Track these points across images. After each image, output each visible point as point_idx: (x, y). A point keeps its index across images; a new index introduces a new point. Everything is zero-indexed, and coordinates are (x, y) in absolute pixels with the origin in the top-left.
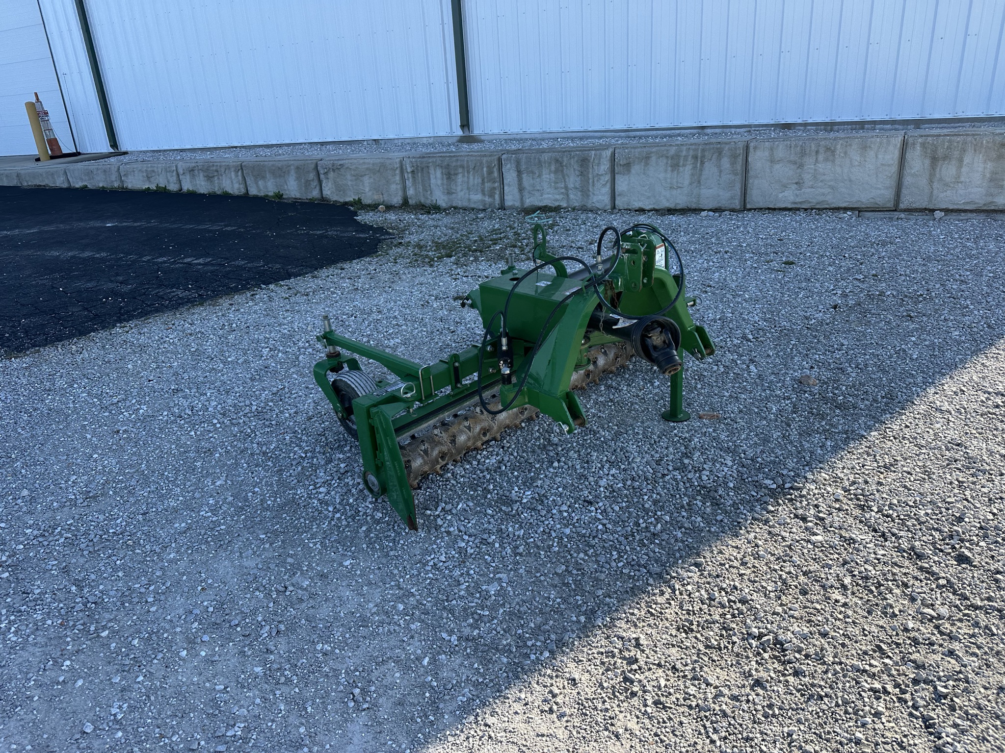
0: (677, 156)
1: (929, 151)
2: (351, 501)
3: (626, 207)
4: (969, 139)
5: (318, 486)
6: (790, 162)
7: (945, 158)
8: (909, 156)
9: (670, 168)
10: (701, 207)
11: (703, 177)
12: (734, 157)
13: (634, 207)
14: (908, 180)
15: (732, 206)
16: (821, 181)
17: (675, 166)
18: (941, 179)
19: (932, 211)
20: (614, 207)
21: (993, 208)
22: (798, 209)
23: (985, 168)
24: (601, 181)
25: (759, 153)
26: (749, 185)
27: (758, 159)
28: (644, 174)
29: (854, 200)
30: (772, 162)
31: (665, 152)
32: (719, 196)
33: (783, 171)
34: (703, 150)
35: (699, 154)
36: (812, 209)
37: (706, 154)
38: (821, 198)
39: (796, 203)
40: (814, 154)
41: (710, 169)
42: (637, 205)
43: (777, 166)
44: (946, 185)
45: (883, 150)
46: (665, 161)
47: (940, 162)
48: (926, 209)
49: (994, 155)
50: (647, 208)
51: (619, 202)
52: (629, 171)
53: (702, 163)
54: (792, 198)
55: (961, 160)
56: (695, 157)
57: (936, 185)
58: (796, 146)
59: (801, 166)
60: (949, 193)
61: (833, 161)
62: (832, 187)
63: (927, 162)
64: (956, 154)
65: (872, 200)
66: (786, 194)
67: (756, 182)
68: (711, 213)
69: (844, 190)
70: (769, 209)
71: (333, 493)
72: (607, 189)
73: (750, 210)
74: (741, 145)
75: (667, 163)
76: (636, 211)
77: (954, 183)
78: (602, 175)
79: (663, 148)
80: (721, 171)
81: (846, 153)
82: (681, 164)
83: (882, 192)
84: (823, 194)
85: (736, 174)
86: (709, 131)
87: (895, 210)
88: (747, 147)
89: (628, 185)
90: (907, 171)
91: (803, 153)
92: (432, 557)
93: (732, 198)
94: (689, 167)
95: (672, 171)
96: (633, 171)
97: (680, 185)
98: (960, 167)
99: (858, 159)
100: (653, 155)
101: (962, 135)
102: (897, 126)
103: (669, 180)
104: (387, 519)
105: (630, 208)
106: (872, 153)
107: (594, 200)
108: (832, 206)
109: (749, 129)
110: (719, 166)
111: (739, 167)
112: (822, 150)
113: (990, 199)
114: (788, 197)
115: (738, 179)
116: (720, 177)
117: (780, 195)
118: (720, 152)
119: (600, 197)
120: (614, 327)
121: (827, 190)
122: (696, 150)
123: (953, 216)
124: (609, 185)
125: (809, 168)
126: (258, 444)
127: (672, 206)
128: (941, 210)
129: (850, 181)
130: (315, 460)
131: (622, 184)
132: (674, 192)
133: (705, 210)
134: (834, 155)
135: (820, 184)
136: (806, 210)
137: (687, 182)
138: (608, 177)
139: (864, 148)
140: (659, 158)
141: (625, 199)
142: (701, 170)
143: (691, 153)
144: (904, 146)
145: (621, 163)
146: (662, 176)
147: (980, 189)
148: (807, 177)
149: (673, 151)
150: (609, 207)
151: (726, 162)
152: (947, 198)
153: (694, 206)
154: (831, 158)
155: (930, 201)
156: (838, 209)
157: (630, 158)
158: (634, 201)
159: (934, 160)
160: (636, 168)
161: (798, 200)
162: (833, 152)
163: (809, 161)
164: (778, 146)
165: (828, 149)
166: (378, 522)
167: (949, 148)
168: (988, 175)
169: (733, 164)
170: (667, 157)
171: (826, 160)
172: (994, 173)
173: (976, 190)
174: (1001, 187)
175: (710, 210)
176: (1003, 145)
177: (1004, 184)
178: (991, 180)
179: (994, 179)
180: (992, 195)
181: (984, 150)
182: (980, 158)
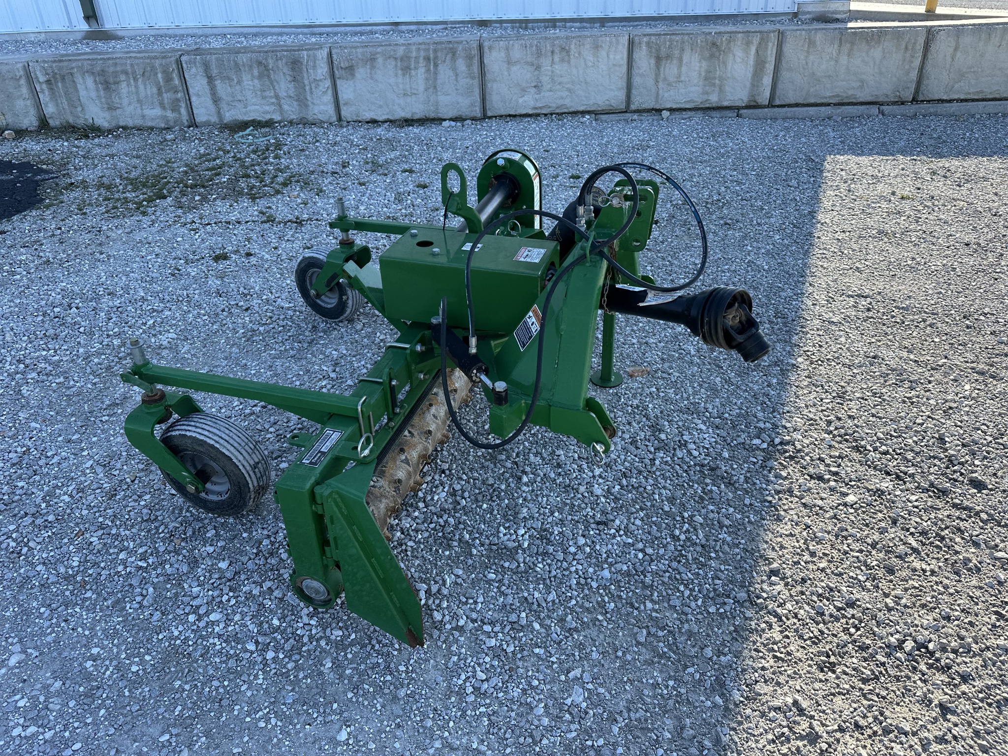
0: (405, 58)
1: (654, 50)
3: (355, 118)
4: (686, 38)
5: (202, 611)
6: (527, 63)
7: (668, 57)
8: (636, 56)
9: (400, 72)
10: (440, 116)
11: (439, 82)
12: (470, 58)
13: (364, 118)
14: (637, 80)
15: (473, 114)
16: (560, 84)
17: (406, 69)
18: (665, 79)
19: (659, 111)
20: (340, 119)
21: (707, 105)
22: (538, 115)
23: (700, 67)
24: (321, 88)
25: (495, 54)
26: (488, 90)
27: (494, 60)
28: (372, 78)
29: (591, 102)
30: (509, 63)
31: (392, 53)
32: (458, 103)
33: (522, 74)
34: (435, 51)
35: (432, 56)
36: (552, 114)
37: (439, 54)
38: (560, 102)
39: (536, 108)
40: (550, 54)
41: (445, 73)
42: (369, 116)
43: (514, 69)
44: (669, 84)
45: (614, 49)
46: (393, 63)
47: (664, 62)
48: (653, 109)
49: (707, 54)
50: (381, 119)
51: (346, 113)
52: (353, 75)
53: (436, 65)
54: (532, 103)
55: (680, 60)
56: (427, 59)
57: (661, 85)
58: (531, 46)
59: (538, 68)
60: (672, 93)
61: (569, 62)
62: (569, 90)
63: (653, 61)
64: (677, 53)
65: (607, 102)
66: (526, 98)
67: (495, 86)
68: (453, 123)
69: (581, 93)
70: (510, 116)
71: (237, 617)
72: (329, 97)
73: (490, 118)
74: (475, 45)
75: (396, 66)
76: (368, 122)
77: (676, 82)
78: (321, 80)
79: (389, 48)
80: (457, 75)
81: (579, 53)
82: (413, 66)
83: (616, 93)
84: (562, 98)
85: (473, 78)
87: (626, 112)
88: (481, 47)
89: (355, 91)
90: (635, 71)
91: (539, 54)
92: (463, 677)
93: (472, 105)
94: (422, 70)
95: (404, 75)
96: (357, 75)
97: (415, 92)
98: (680, 66)
99: (591, 59)
100: (378, 56)
101: (683, 34)
102: (585, 24)
103: (401, 86)
104: (353, 636)
105: (361, 119)
106: (603, 53)
107: (316, 111)
108: (571, 110)
110: (454, 69)
111: (476, 68)
112: (557, 50)
113: (705, 97)
114: (527, 103)
115: (476, 82)
116: (457, 81)
117: (521, 100)
118: (453, 53)
119: (322, 107)
120: (641, 304)
121: (565, 94)
122: (427, 50)
123: (677, 115)
124: (330, 92)
125: (547, 70)
126: (44, 564)
127: (409, 116)
128: (667, 109)
129: (586, 83)
131: (346, 90)
132: (409, 99)
133: (445, 120)
134: (569, 56)
135: (558, 87)
136: (546, 115)
137: (421, 88)
138: (328, 83)
139: (597, 47)
140: (385, 59)
141: (353, 109)
142: (436, 74)
143: (422, 54)
144: (631, 46)
145: (342, 65)
146: (392, 80)
147: (697, 88)
148: (545, 79)
149: (401, 51)
150: (334, 119)
151: (461, 65)
152: (672, 97)
153: (432, 115)
154: (566, 58)
155: (657, 101)
156: (575, 113)
157: (352, 60)
158: (364, 111)
159: (658, 59)
160: (361, 72)
161: (539, 105)
162: (568, 52)
163: (546, 62)
164: (513, 45)
165: (563, 49)
166: (340, 645)
167: (670, 47)
168: (703, 74)
169: (469, 66)
170: (396, 59)
171: (562, 60)
172: (708, 72)
173: (693, 89)
174: (714, 85)
175: (451, 119)
176: (714, 44)
177: (717, 81)
178: (706, 79)
179: (708, 78)
180: (707, 93)
181: (698, 50)
182: (696, 57)
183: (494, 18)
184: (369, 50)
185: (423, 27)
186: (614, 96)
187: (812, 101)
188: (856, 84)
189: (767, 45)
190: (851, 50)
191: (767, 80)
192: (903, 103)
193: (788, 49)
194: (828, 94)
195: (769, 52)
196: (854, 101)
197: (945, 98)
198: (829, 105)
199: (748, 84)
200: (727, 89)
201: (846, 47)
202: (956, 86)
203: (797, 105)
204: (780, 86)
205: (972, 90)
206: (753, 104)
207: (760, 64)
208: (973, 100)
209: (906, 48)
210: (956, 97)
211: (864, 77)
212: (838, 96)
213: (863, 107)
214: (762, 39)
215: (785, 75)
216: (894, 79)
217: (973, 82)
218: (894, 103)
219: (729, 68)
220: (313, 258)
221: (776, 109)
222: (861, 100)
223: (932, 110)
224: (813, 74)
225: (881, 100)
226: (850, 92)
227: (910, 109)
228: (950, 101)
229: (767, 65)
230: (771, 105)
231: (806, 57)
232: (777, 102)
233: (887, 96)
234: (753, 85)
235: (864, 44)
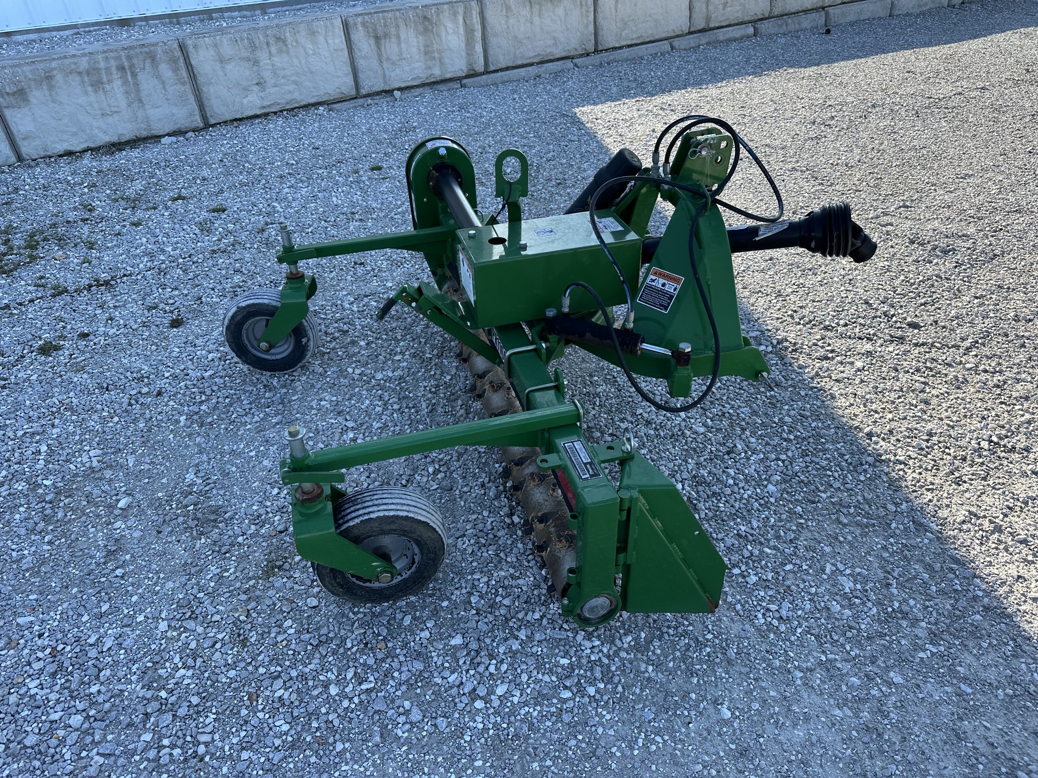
0: (94, 70)
1: (370, 30)
2: (565, 661)
3: (42, 154)
4: (398, 14)
6: (242, 59)
7: (386, 35)
8: (354, 37)
9: (89, 89)
10: (155, 132)
11: (143, 94)
12: (175, 61)
13: (55, 151)
14: (361, 64)
15: (194, 125)
16: (283, 77)
17: (97, 85)
18: (388, 59)
19: (389, 92)
20: (20, 158)
21: (433, 80)
22: (266, 115)
23: (418, 42)
25: (202, 53)
26: (204, 95)
27: (203, 59)
28: (53, 101)
29: (322, 92)
30: (221, 62)
31: (73, 67)
32: (173, 115)
33: (238, 71)
34: (129, 58)
35: (126, 64)
36: (281, 111)
37: (135, 61)
38: (289, 97)
39: (264, 107)
40: (265, 46)
41: (147, 82)
42: (61, 148)
43: (229, 67)
44: (393, 63)
45: (330, 34)
46: (78, 78)
47: (383, 41)
48: (382, 91)
49: (421, 28)
50: (78, 149)
51: (27, 149)
52: (26, 101)
53: (134, 75)
54: (259, 103)
55: (398, 37)
56: (121, 68)
57: (385, 65)
58: (242, 39)
59: (256, 62)
60: (397, 72)
61: (288, 52)
62: (295, 82)
63: (372, 41)
64: (393, 30)
65: (338, 90)
66: (250, 98)
67: (212, 89)
68: (174, 139)
69: (308, 84)
70: (236, 120)
71: (524, 678)
73: (213, 126)
75: (83, 82)
76: (60, 156)
77: (399, 60)
79: (67, 61)
80: (163, 83)
81: (297, 41)
82: (105, 79)
83: (344, 79)
84: (290, 92)
85: (184, 84)
86: (20, 38)
87: (356, 98)
88: (182, 47)
89: (34, 120)
90: (357, 54)
91: (253, 47)
93: (191, 114)
94: (117, 83)
95: (96, 91)
96: (33, 100)
97: (116, 109)
98: (399, 44)
99: (311, 46)
100: (55, 72)
101: (392, 10)
103: (95, 105)
105: (49, 153)
106: (321, 39)
108: (302, 104)
109: (76, 30)
110: (158, 76)
111: (184, 73)
112: (272, 41)
113: (429, 72)
114: (253, 103)
115: (188, 88)
116: (165, 90)
117: (245, 101)
118: (152, 57)
121: (292, 87)
122: (118, 58)
123: (407, 94)
125: (266, 64)
127: (115, 139)
128: (398, 89)
129: (311, 72)
130: (396, 674)
131: (21, 122)
132: (110, 120)
133: (164, 136)
134: (286, 46)
135: (283, 81)
136: (275, 113)
137: (123, 104)
139: (313, 33)
140: (66, 75)
141: (37, 142)
142: (136, 84)
143: (113, 63)
144: (346, 27)
145: (8, 90)
146: (82, 100)
147: (420, 64)
148: (267, 74)
149: (84, 63)
150: (13, 159)
151: (165, 70)
152: (400, 76)
153: (144, 134)
154: (284, 48)
155: (385, 82)
156: (306, 107)
157: (19, 82)
158: (53, 142)
159: (377, 39)
160: (37, 95)
161: (266, 103)
162: (284, 41)
163: (262, 55)
164: (221, 41)
165: (278, 39)
167: (385, 25)
168: (422, 49)
169: (176, 70)
170: (80, 73)
171: (280, 51)
172: (426, 46)
173: (417, 65)
174: (434, 58)
175: (169, 135)
176: (425, 17)
177: (436, 55)
178: (426, 53)
179: (427, 52)
180: (430, 68)
181: (413, 25)
182: (411, 33)
183: (136, 15)
184: (40, 66)
185: (47, 35)
186: (343, 83)
187: (520, 62)
188: (551, 42)
189: (471, 14)
190: (540, 10)
191: (479, 48)
192: (588, 55)
193: (490, 15)
194: (531, 54)
195: (475, 20)
196: (552, 58)
197: (617, 45)
198: (532, 64)
199: (464, 54)
200: (447, 61)
201: (536, 8)
202: (623, 34)
203: (507, 69)
204: (491, 52)
205: (634, 36)
206: (472, 72)
207: (469, 32)
208: (636, 45)
209: (581, 5)
210: (624, 43)
211: (555, 34)
212: (539, 55)
213: (559, 63)
214: (466, 8)
215: (493, 41)
216: (579, 34)
217: (634, 29)
218: (581, 56)
219: (444, 39)
220: (253, 305)
221: (492, 75)
222: (557, 56)
223: (612, 57)
224: (516, 37)
225: (572, 53)
226: (548, 50)
227: (596, 59)
228: (621, 48)
229: (476, 33)
230: (487, 72)
231: (507, 22)
232: (492, 68)
233: (576, 50)
234: (468, 54)
235: (549, 5)
